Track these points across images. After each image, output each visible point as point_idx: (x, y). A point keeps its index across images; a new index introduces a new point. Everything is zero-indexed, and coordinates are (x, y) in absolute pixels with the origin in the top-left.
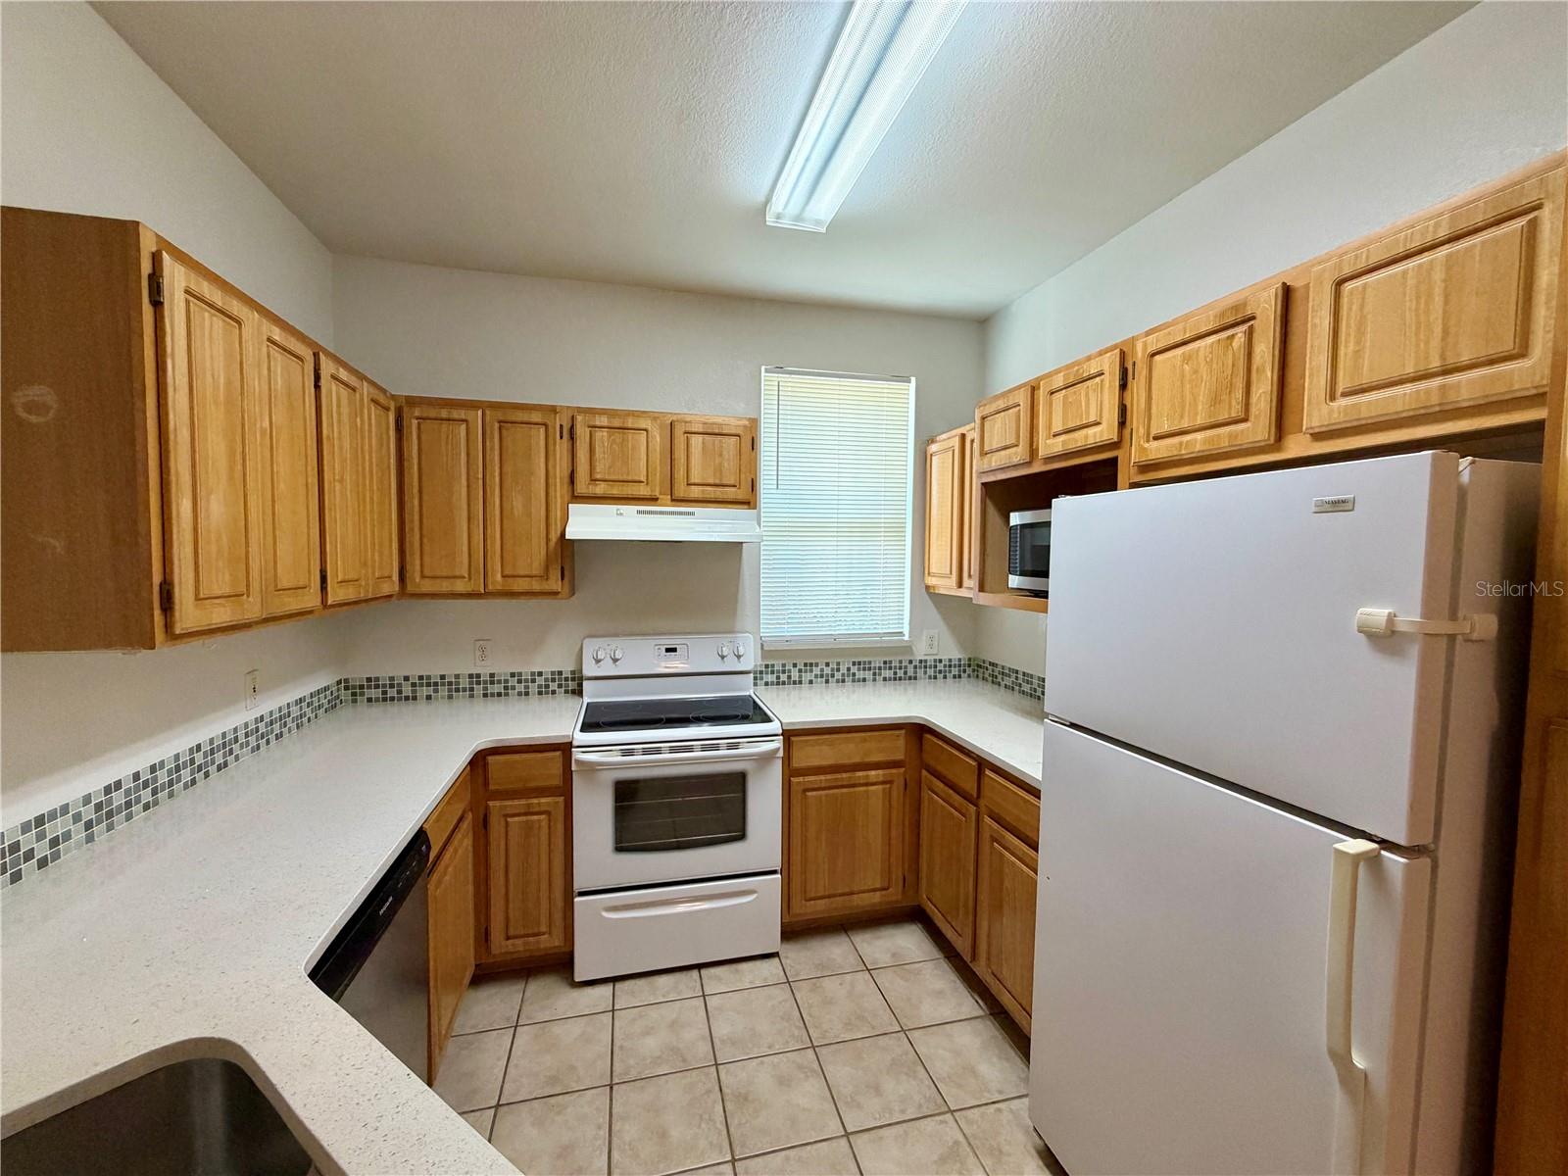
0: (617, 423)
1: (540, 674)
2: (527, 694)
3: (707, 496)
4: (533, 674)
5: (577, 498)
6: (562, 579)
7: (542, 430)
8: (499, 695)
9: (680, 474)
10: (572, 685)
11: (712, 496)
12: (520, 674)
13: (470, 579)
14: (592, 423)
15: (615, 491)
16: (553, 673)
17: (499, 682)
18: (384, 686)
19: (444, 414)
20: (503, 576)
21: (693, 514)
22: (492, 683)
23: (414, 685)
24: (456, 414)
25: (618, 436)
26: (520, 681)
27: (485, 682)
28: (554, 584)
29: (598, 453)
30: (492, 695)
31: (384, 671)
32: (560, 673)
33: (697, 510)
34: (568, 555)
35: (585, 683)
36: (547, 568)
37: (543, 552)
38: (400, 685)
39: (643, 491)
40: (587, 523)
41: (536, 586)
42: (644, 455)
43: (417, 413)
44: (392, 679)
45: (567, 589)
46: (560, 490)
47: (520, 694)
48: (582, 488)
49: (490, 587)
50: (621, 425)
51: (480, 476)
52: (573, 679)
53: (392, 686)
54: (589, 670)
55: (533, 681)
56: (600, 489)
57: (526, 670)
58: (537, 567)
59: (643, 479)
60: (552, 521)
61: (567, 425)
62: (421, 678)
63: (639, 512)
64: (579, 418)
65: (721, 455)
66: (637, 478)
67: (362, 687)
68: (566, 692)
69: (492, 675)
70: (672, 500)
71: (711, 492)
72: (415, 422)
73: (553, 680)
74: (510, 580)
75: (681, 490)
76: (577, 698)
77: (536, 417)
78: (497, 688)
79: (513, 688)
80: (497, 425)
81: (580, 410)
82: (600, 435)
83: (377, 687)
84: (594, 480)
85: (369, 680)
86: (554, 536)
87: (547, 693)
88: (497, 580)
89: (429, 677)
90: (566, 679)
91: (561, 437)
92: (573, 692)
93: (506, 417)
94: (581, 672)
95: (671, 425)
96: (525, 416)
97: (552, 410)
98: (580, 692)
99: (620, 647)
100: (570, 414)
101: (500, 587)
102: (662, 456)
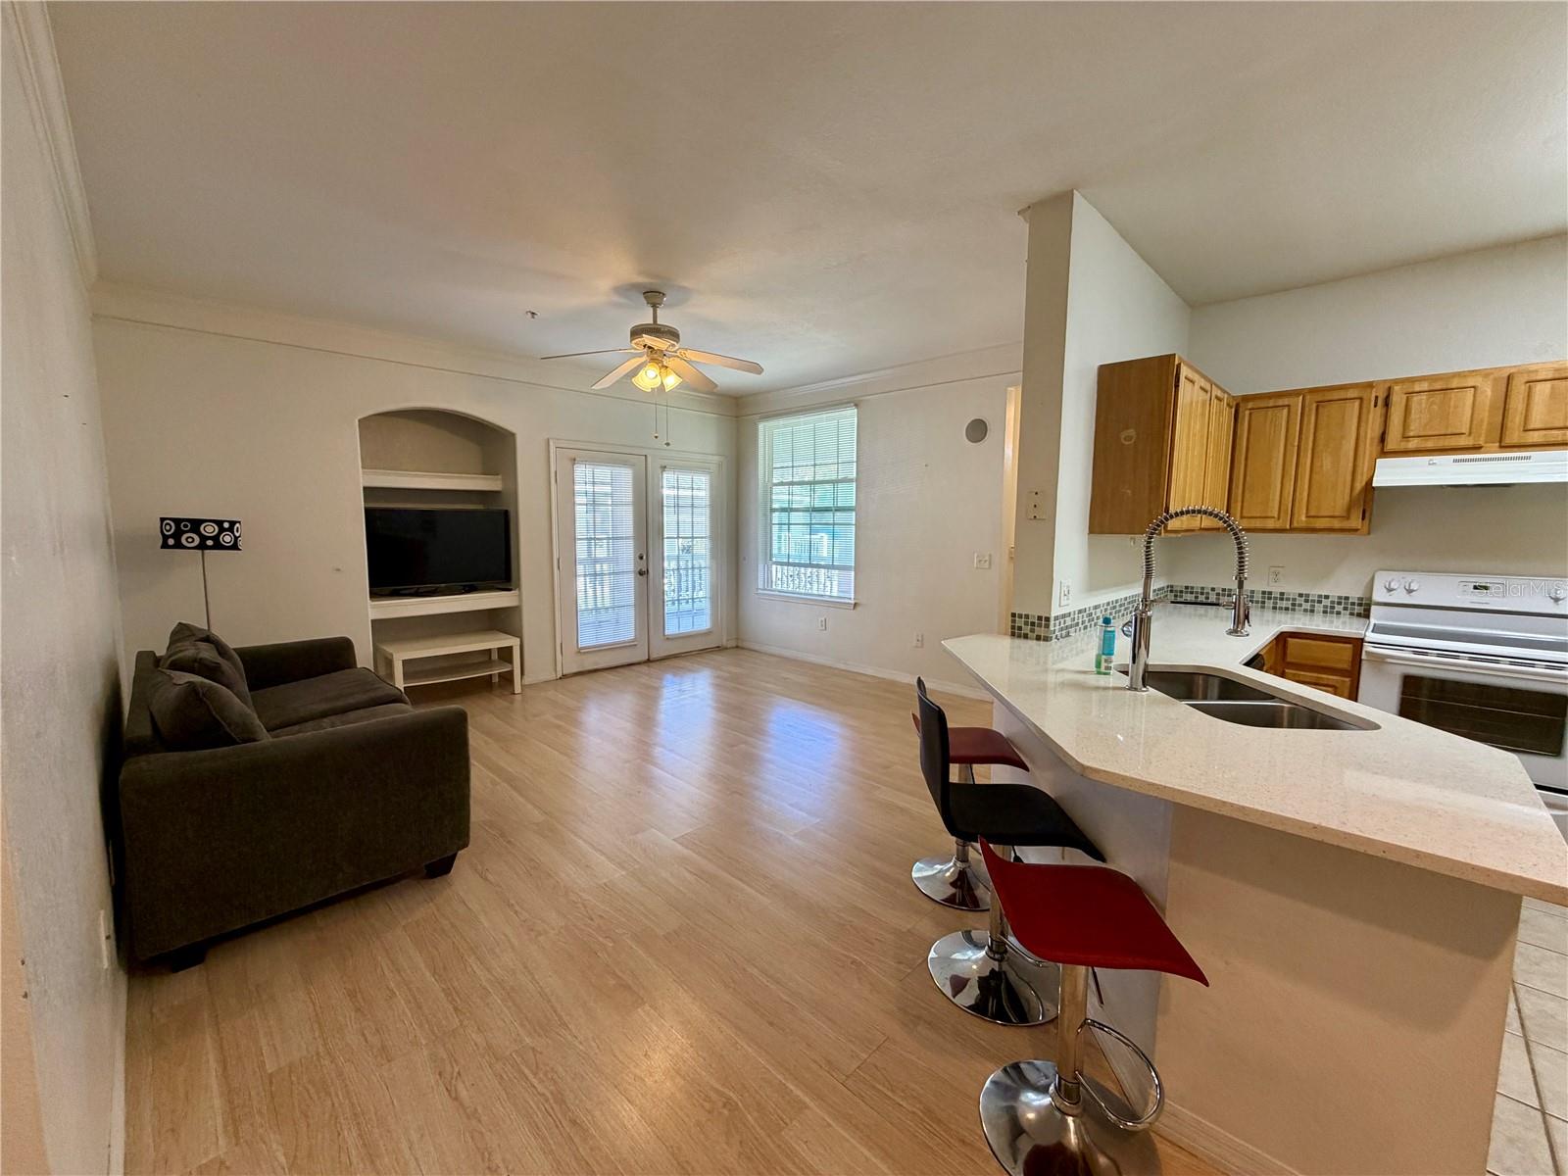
0: (1439, 386)
1: (1327, 597)
2: (1312, 611)
3: (1552, 440)
4: (1320, 596)
5: (1384, 453)
6: (1363, 519)
7: (1357, 403)
8: (1287, 609)
9: (1515, 420)
10: (1357, 609)
11: (1560, 439)
12: (1308, 595)
13: (1279, 519)
14: (1411, 390)
15: (1430, 444)
16: (1340, 598)
17: (1288, 599)
18: (1197, 592)
19: (1271, 403)
20: (1307, 517)
21: (1529, 458)
22: (1282, 599)
23: (1218, 594)
24: (1280, 402)
25: (1439, 397)
26: (1307, 601)
27: (1276, 598)
28: (1355, 522)
29: (1414, 415)
30: (1281, 608)
31: (1197, 583)
32: (1347, 598)
33: (1535, 454)
34: (1369, 501)
35: (1373, 608)
36: (1349, 510)
37: (1347, 498)
38: (1208, 593)
39: (1463, 442)
40: (1390, 473)
41: (1337, 524)
42: (1467, 411)
43: (1249, 407)
44: (1203, 588)
45: (1365, 529)
46: (1369, 446)
47: (1305, 610)
48: (1390, 445)
49: (1295, 525)
50: (1443, 388)
51: (1296, 444)
52: (1360, 605)
53: (1202, 594)
54: (1379, 595)
55: (1320, 602)
56: (1412, 444)
57: (1315, 592)
58: (1339, 510)
59: (1465, 429)
60: (1359, 471)
61: (1383, 397)
62: (1224, 590)
64: (1396, 388)
66: (1458, 431)
67: (1181, 592)
68: (1352, 614)
69: (1282, 594)
70: (1501, 447)
72: (1247, 412)
73: (1339, 603)
74: (1311, 519)
75: (1513, 437)
76: (1362, 620)
77: (1351, 394)
78: (1284, 604)
79: (1300, 605)
80: (1314, 405)
81: (1397, 382)
82: (1416, 399)
83: (1192, 593)
84: (1405, 437)
85: (1187, 588)
86: (1359, 485)
87: (1332, 613)
88: (1301, 519)
90: (1353, 604)
91: (1375, 406)
92: (1359, 615)
93: (1323, 398)
94: (1370, 598)
95: (1509, 377)
96: (1342, 394)
97: (1370, 385)
98: (1367, 616)
99: (1416, 580)
100: (1387, 386)
101: (1304, 525)
102: (1492, 407)
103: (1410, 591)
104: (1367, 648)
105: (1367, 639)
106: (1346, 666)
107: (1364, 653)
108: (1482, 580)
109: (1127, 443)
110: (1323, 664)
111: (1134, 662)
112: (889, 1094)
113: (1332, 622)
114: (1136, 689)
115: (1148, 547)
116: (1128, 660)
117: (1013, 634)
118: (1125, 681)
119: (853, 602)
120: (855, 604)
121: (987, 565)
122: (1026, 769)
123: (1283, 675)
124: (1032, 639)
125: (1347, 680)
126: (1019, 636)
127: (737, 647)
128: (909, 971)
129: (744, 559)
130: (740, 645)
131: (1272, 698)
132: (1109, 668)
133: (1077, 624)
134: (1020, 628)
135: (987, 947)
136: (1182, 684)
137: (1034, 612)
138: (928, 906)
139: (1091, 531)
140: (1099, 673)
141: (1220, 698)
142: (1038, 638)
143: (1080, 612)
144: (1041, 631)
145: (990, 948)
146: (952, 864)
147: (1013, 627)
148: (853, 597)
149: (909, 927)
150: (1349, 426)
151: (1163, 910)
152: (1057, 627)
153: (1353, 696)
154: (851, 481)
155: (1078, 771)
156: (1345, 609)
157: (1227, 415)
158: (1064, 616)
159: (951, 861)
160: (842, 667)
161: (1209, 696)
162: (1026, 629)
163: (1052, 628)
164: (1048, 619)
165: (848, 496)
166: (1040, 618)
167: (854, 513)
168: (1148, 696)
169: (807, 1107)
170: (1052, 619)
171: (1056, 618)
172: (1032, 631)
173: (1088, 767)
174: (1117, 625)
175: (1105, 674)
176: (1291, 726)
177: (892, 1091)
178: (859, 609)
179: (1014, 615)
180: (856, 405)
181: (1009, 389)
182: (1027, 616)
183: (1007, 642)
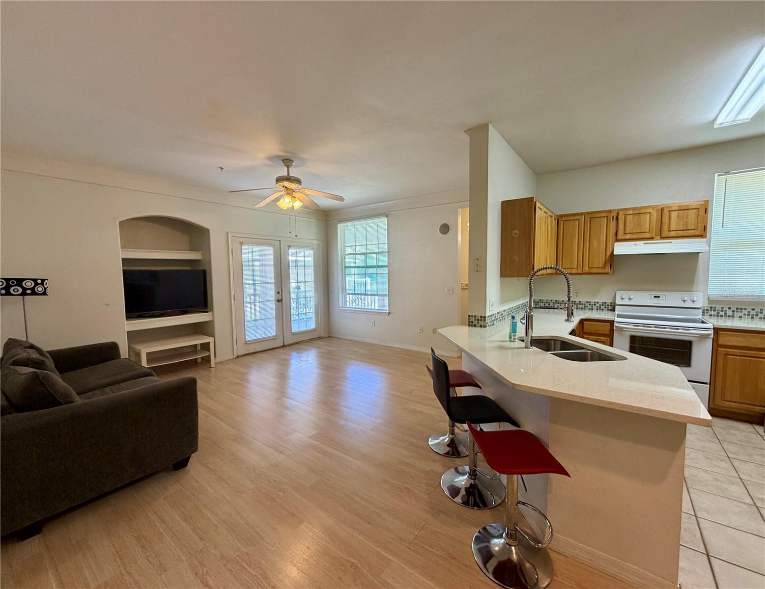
0: (637, 212)
1: (598, 303)
2: (592, 309)
3: (678, 235)
4: (595, 302)
5: (617, 240)
6: (611, 268)
7: (606, 218)
8: (582, 308)
9: (665, 228)
10: (610, 308)
11: (682, 235)
12: (590, 302)
13: (577, 269)
14: (626, 214)
15: (634, 237)
16: (603, 303)
17: (582, 304)
18: (545, 303)
19: (572, 218)
20: (588, 268)
21: (671, 242)
22: (580, 304)
23: (554, 303)
24: (575, 218)
25: (637, 217)
26: (590, 305)
27: (577, 304)
28: (608, 270)
29: (628, 224)
30: (579, 308)
31: (544, 298)
32: (606, 303)
33: (673, 241)
34: (613, 260)
35: (616, 307)
36: (605, 265)
37: (604, 259)
38: (549, 302)
39: (647, 235)
40: (620, 249)
41: (601, 271)
42: (648, 223)
43: (563, 219)
44: (547, 300)
45: (612, 273)
46: (611, 237)
47: (589, 309)
48: (620, 237)
49: (584, 271)
50: (638, 213)
51: (582, 236)
52: (611, 306)
53: (547, 303)
54: (618, 301)
55: (595, 305)
56: (628, 237)
57: (593, 301)
58: (601, 265)
59: (647, 231)
60: (608, 248)
61: (616, 216)
62: (556, 301)
63: (644, 244)
64: (621, 213)
65: (687, 217)
66: (645, 231)
68: (608, 310)
69: (580, 302)
70: (661, 238)
71: (681, 233)
72: (562, 222)
73: (603, 305)
74: (591, 269)
75: (665, 234)
76: (612, 312)
77: (604, 215)
78: (581, 306)
79: (587, 307)
80: (589, 220)
81: (620, 210)
82: (628, 217)
83: (543, 302)
84: (625, 234)
85: (540, 300)
86: (608, 254)
87: (600, 309)
88: (586, 269)
89: (558, 301)
90: (608, 305)
91: (613, 220)
92: (611, 310)
93: (592, 216)
94: (615, 303)
95: (662, 209)
96: (600, 215)
97: (610, 211)
98: (614, 310)
99: (632, 294)
100: (617, 212)
101: (587, 271)
102: (657, 221)
103: (630, 299)
104: (616, 324)
105: (615, 321)
106: (608, 333)
107: (614, 327)
108: (657, 294)
109: (515, 236)
110: (598, 332)
111: (526, 335)
112: (430, 549)
113: (600, 313)
114: (528, 348)
115: (530, 284)
116: (524, 335)
117: (469, 325)
118: (523, 344)
119: (388, 312)
120: (389, 313)
121: (451, 292)
122: (480, 387)
123: (583, 337)
124: (478, 327)
125: (609, 339)
126: (472, 326)
127: (329, 337)
128: (433, 489)
129: (332, 292)
130: (330, 336)
131: (582, 348)
132: (515, 339)
133: (497, 319)
134: (472, 322)
135: (468, 474)
136: (545, 344)
137: (479, 315)
138: (438, 457)
139: (501, 276)
140: (511, 341)
141: (561, 350)
142: (481, 326)
143: (498, 313)
144: (482, 323)
145: (469, 474)
146: (447, 436)
147: (469, 322)
148: (387, 309)
149: (430, 468)
150: (604, 228)
151: (548, 446)
152: (489, 321)
153: (611, 345)
154: (385, 252)
155: (511, 386)
156: (605, 307)
157: (554, 223)
158: (491, 316)
159: (446, 435)
160: (384, 344)
161: (556, 349)
162: (475, 322)
163: (487, 322)
164: (485, 317)
165: (384, 260)
166: (481, 317)
167: (387, 268)
168: (533, 351)
169: (392, 561)
170: (487, 317)
171: (488, 317)
172: (478, 323)
173: (515, 384)
174: (518, 319)
175: (513, 341)
176: (591, 361)
177: (431, 547)
178: (391, 315)
179: (469, 316)
180: (386, 216)
181: (459, 210)
182: (475, 316)
183: (466, 329)
